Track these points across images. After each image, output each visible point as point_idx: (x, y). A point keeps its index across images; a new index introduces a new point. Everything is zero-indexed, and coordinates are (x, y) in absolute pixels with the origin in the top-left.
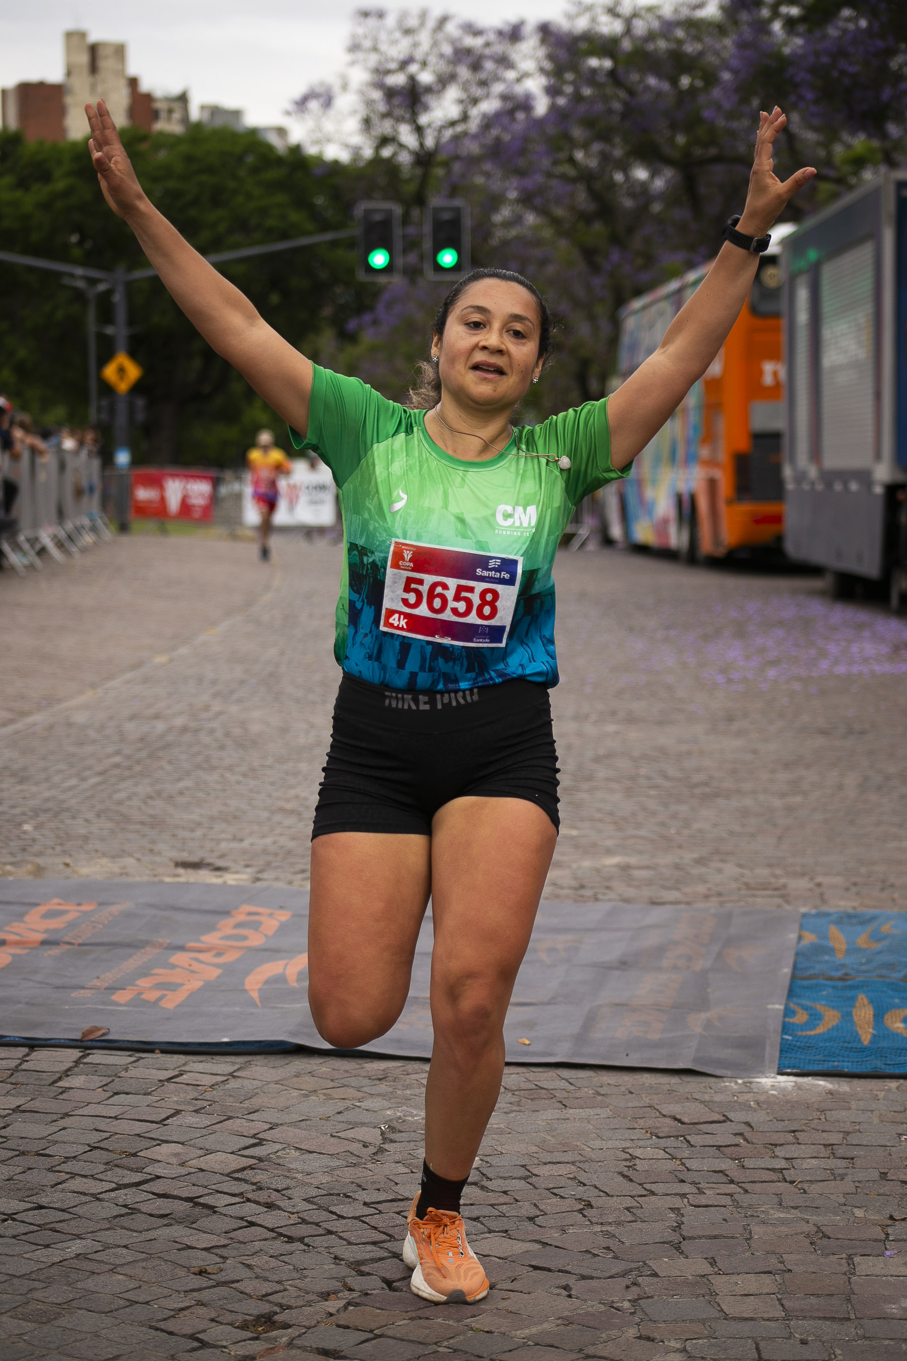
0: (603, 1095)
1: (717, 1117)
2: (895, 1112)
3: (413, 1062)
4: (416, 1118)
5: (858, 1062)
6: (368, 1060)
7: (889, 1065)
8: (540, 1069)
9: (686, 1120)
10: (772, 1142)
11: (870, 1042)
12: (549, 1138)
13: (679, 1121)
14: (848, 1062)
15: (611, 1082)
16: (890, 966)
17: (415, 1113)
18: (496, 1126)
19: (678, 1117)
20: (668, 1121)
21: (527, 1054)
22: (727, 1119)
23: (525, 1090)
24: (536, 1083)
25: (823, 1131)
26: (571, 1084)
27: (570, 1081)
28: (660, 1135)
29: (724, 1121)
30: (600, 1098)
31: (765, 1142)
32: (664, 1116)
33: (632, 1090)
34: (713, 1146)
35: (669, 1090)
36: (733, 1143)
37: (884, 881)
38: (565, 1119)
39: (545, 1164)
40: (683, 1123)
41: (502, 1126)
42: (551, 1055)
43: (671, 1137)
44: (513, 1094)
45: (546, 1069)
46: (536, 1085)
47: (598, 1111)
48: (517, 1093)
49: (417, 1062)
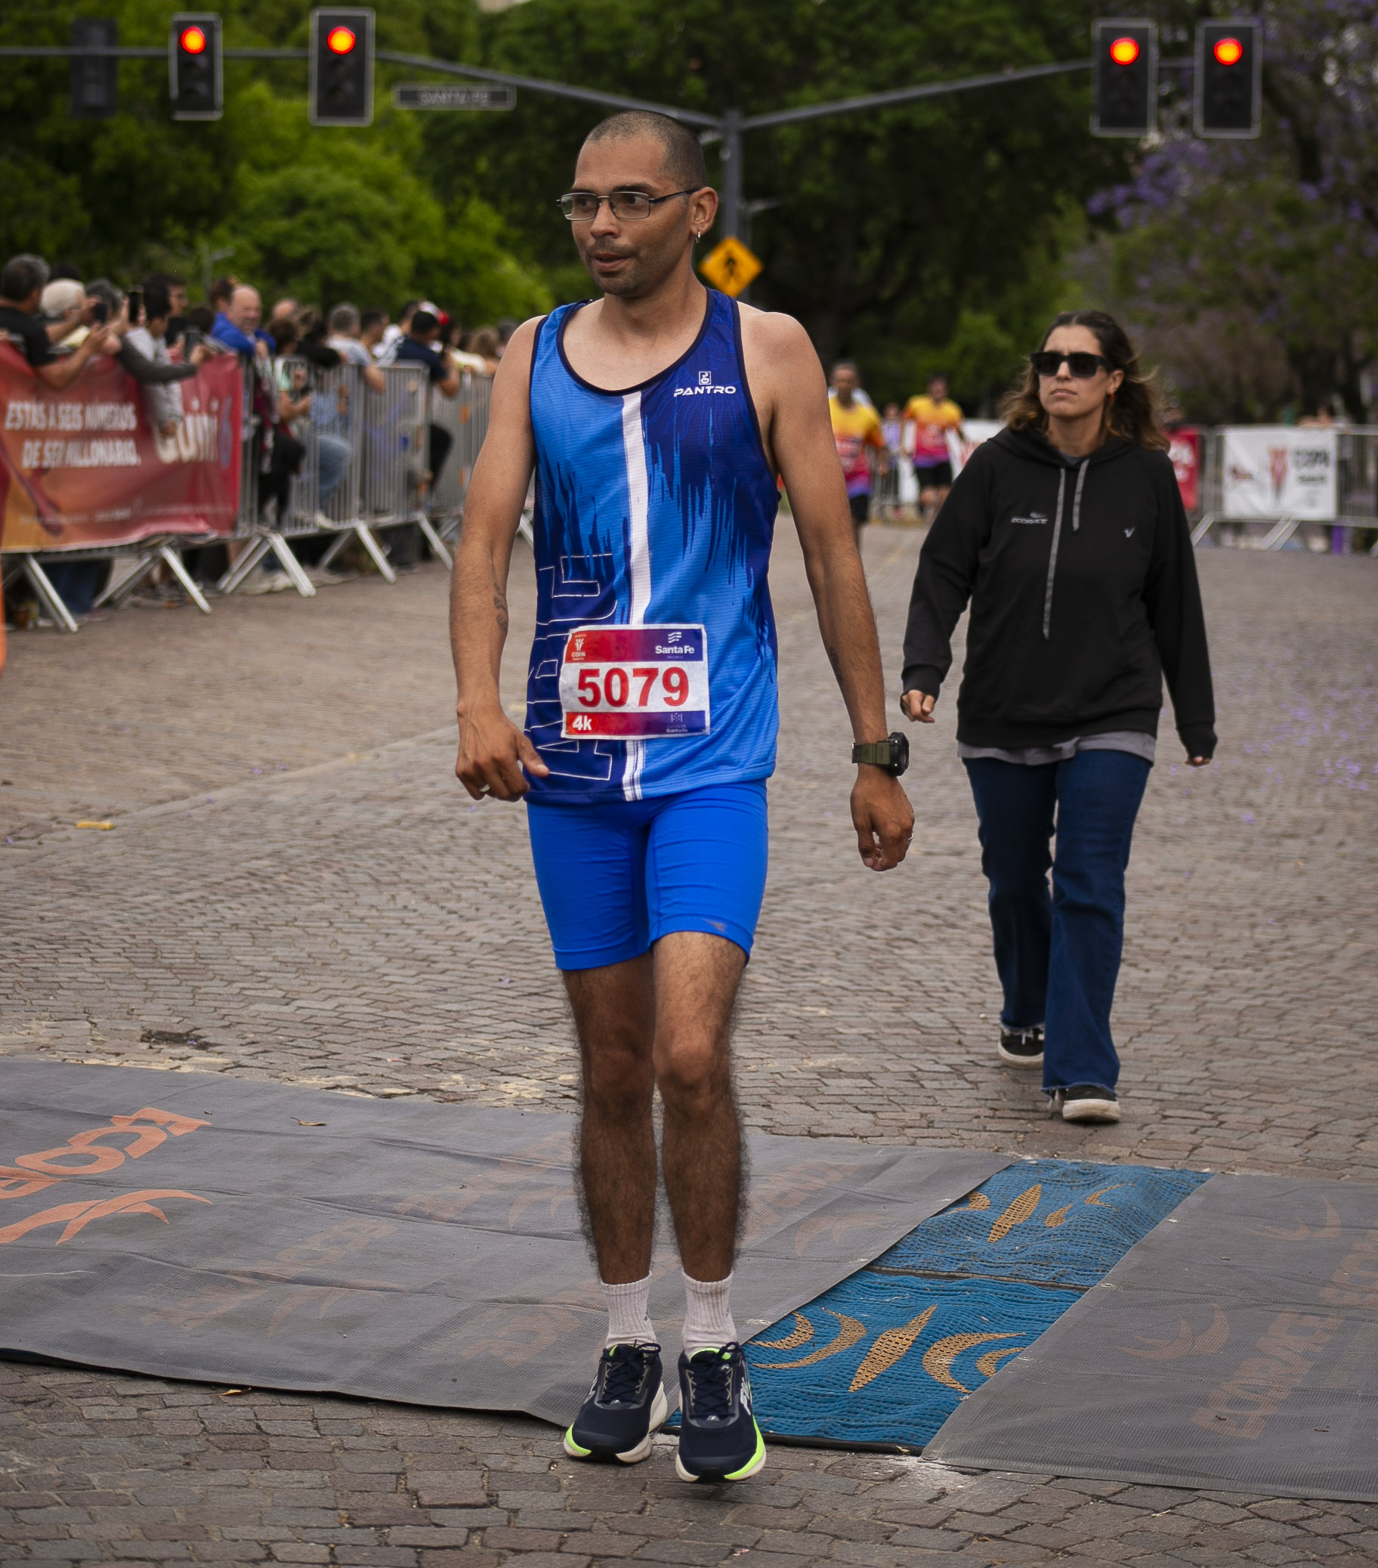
0: (346, 1449)
1: (482, 1498)
2: (775, 1507)
3: (108, 1378)
4: (10, 1470)
5: (805, 1419)
6: (47, 1370)
7: (852, 1426)
8: (295, 1401)
9: (426, 1499)
10: (517, 1547)
11: (866, 1387)
12: (178, 1515)
13: (418, 1498)
14: (791, 1417)
15: (381, 1429)
16: (1043, 1260)
17: (17, 1460)
18: (120, 1491)
19: (420, 1493)
20: (401, 1500)
21: (290, 1374)
22: (492, 1502)
23: (234, 1434)
24: (260, 1423)
25: (621, 1533)
26: (317, 1428)
27: (320, 1423)
28: (356, 1523)
29: (484, 1506)
30: (338, 1453)
31: (507, 1545)
32: (407, 1490)
33: (400, 1446)
34: (415, 1547)
35: (461, 1448)
36: (454, 1543)
37: (1215, 1115)
38: (238, 1487)
39: (118, 1559)
40: (420, 1506)
41: (129, 1492)
42: (324, 1378)
43: (369, 1526)
44: (207, 1440)
45: (304, 1401)
46: (259, 1427)
47: (309, 1474)
48: (212, 1438)
49: (118, 1378)
